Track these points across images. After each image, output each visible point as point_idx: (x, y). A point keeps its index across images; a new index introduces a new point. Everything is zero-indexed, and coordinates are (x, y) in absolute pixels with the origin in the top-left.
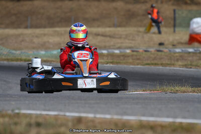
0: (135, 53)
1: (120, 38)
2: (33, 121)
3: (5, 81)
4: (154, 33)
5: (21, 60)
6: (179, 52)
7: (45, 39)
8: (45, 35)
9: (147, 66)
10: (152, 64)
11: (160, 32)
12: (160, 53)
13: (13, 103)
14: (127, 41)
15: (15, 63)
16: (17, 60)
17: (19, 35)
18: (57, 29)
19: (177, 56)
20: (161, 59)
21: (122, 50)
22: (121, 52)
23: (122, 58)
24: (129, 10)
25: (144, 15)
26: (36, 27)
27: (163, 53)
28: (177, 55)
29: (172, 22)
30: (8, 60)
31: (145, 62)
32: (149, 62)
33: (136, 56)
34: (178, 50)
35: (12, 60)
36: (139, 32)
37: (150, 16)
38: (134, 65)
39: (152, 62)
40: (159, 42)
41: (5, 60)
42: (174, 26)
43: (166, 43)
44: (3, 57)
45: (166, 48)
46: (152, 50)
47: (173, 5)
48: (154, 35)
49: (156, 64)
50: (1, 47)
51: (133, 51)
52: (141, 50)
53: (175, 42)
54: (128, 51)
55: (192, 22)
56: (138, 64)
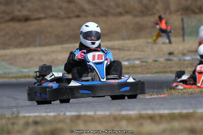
0: (144, 64)
1: (129, 50)
2: (31, 120)
3: (13, 98)
4: (164, 43)
5: (29, 77)
6: (189, 60)
7: (54, 56)
8: (53, 52)
9: (156, 75)
10: (161, 72)
11: (170, 42)
12: (169, 62)
13: (14, 110)
14: (136, 53)
15: (23, 80)
16: (25, 77)
17: (27, 54)
18: (66, 46)
19: (186, 64)
20: (171, 67)
21: (131, 62)
22: (130, 64)
23: (131, 69)
24: (138, 23)
25: (153, 27)
26: (45, 45)
27: (173, 62)
28: (187, 62)
29: (181, 32)
30: (16, 77)
31: (154, 71)
32: (158, 70)
33: (145, 66)
34: (188, 58)
35: (20, 77)
36: (148, 43)
37: (158, 27)
38: (143, 74)
39: (162, 70)
40: (169, 51)
41: (13, 78)
42: (183, 35)
43: (176, 52)
44: (11, 75)
45: (176, 57)
46: (162, 60)
47: (181, 15)
48: (163, 46)
49: (165, 72)
50: (9, 66)
51: (142, 62)
52: (150, 61)
53: (185, 51)
54: (137, 62)
55: (200, 30)
56: (147, 74)
